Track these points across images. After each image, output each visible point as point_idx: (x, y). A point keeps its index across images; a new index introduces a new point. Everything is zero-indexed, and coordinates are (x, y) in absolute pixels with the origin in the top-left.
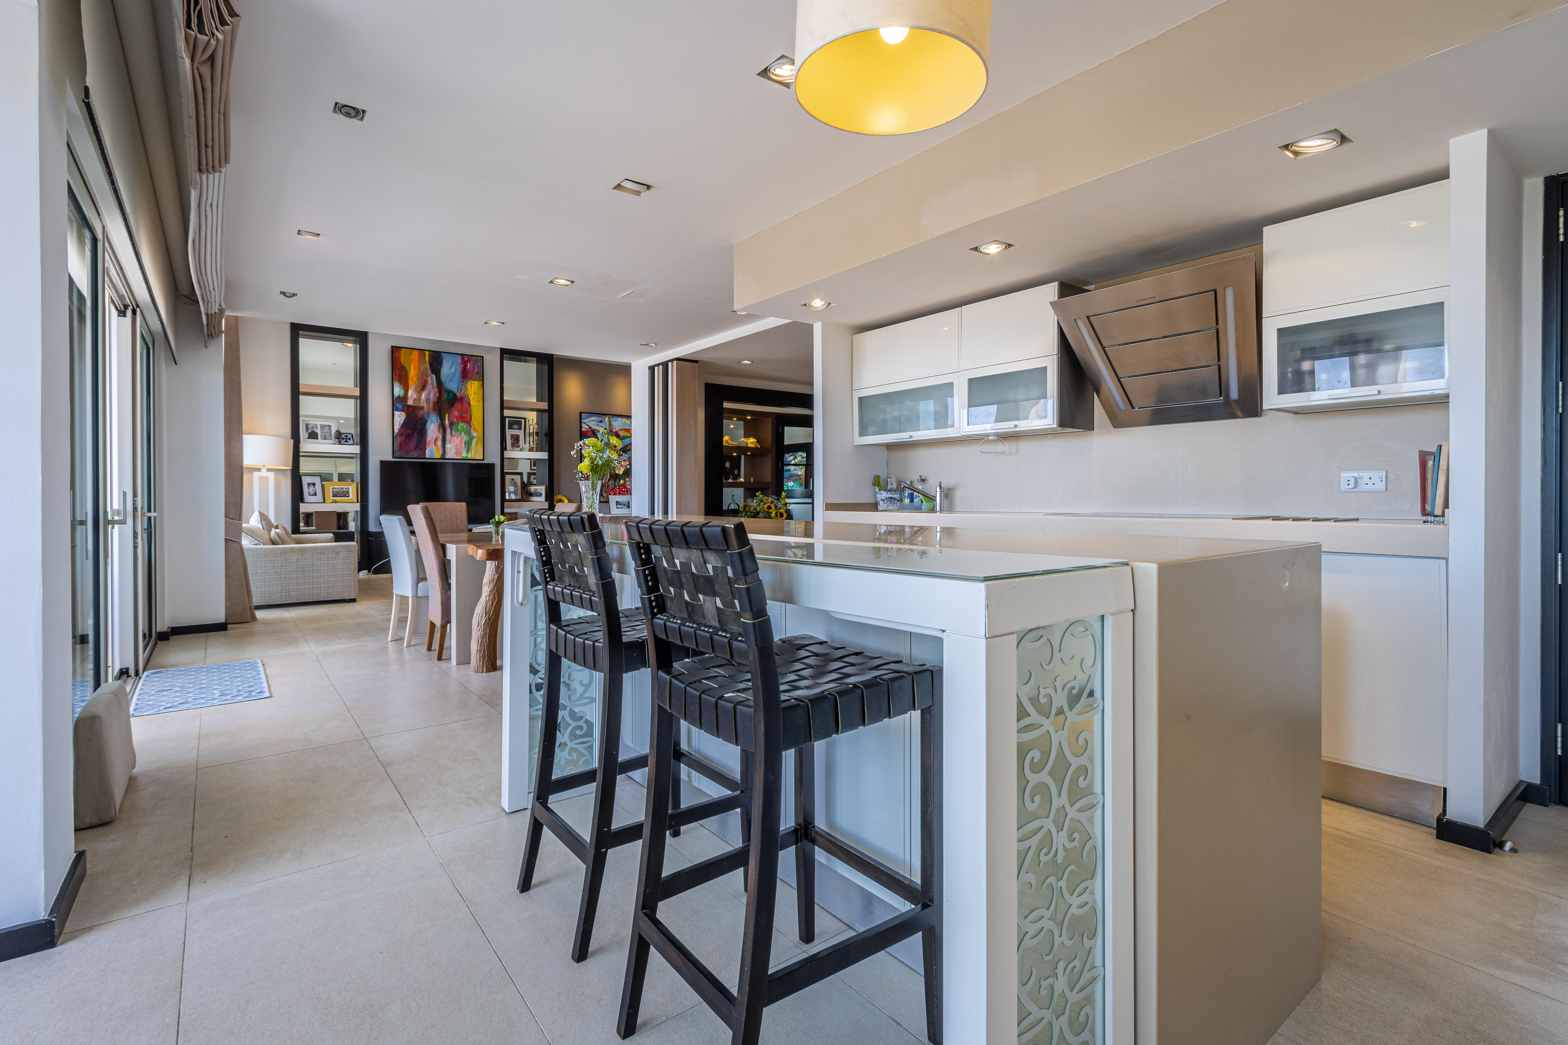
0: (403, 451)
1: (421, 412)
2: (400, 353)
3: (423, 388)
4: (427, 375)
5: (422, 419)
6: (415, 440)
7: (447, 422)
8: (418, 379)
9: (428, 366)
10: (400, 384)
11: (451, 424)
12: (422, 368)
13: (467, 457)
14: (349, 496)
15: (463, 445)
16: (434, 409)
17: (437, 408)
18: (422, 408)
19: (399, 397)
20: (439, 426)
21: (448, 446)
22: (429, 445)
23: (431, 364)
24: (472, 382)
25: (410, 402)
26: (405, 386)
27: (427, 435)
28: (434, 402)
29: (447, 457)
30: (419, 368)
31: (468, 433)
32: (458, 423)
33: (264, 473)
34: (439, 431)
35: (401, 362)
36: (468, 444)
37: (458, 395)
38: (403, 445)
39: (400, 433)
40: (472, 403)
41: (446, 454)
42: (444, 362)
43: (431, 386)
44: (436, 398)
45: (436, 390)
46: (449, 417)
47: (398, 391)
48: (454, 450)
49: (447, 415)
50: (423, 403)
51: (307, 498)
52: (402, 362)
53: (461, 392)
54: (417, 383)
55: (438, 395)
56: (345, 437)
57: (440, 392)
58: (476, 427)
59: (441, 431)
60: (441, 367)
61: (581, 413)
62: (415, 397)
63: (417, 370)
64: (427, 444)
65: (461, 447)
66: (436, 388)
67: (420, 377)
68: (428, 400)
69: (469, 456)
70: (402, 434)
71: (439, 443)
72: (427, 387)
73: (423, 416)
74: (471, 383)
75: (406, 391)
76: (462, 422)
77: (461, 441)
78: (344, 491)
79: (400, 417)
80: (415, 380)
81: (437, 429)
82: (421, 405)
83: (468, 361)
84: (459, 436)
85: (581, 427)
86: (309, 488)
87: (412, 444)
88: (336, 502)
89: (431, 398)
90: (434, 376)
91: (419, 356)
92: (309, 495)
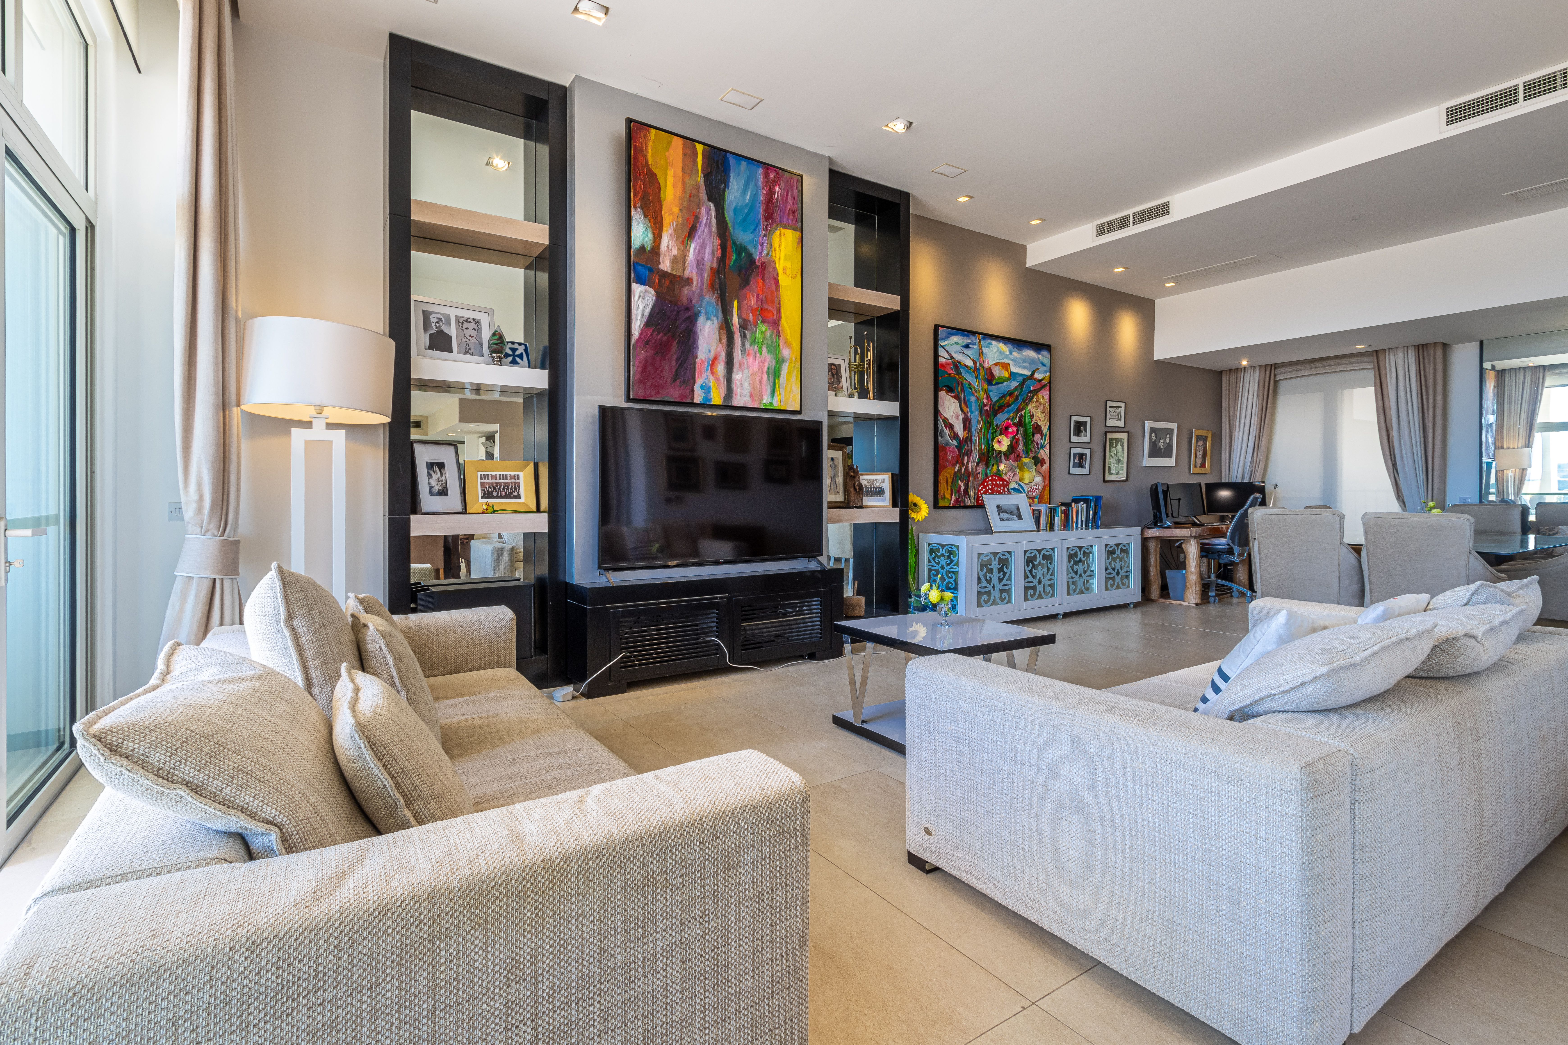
0: (648, 384)
1: (686, 290)
2: (645, 137)
3: (692, 232)
4: (699, 202)
5: (687, 309)
6: (674, 359)
7: (735, 320)
8: (681, 210)
9: (700, 178)
10: (645, 216)
11: (744, 326)
12: (690, 183)
13: (771, 404)
14: (518, 497)
15: (765, 376)
16: (712, 286)
17: (717, 287)
18: (689, 281)
19: (642, 248)
20: (721, 329)
21: (737, 376)
22: (701, 374)
23: (707, 176)
24: (783, 230)
25: (665, 265)
26: (655, 224)
27: (697, 348)
28: (712, 268)
29: (735, 403)
30: (683, 183)
31: (774, 350)
32: (756, 325)
33: (319, 432)
34: (720, 339)
35: (647, 161)
36: (775, 374)
37: (756, 257)
38: (650, 368)
39: (644, 341)
40: (783, 280)
41: (734, 395)
42: (732, 175)
43: (707, 230)
44: (715, 259)
45: (717, 241)
46: (739, 308)
47: (641, 234)
48: (747, 389)
49: (736, 303)
50: (691, 271)
51: (428, 501)
52: (650, 162)
53: (761, 253)
54: (680, 219)
55: (719, 254)
56: (510, 352)
57: (723, 247)
58: (789, 337)
59: (724, 341)
60: (725, 187)
61: (936, 328)
62: (675, 252)
63: (680, 185)
64: (697, 370)
65: (761, 379)
66: (716, 236)
67: (685, 204)
68: (700, 263)
69: (777, 404)
70: (648, 343)
71: (721, 368)
72: (699, 232)
73: (691, 302)
74: (780, 235)
75: (658, 237)
76: (763, 321)
77: (761, 366)
78: (507, 484)
79: (644, 299)
80: (676, 210)
81: (717, 334)
82: (687, 273)
83: (776, 181)
84: (758, 354)
85: (936, 356)
86: (430, 476)
87: (668, 367)
88: (494, 512)
89: (706, 259)
90: (712, 206)
91: (684, 155)
92: (431, 494)
